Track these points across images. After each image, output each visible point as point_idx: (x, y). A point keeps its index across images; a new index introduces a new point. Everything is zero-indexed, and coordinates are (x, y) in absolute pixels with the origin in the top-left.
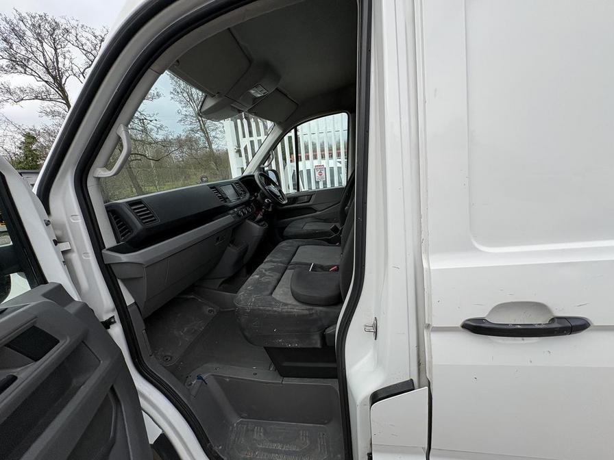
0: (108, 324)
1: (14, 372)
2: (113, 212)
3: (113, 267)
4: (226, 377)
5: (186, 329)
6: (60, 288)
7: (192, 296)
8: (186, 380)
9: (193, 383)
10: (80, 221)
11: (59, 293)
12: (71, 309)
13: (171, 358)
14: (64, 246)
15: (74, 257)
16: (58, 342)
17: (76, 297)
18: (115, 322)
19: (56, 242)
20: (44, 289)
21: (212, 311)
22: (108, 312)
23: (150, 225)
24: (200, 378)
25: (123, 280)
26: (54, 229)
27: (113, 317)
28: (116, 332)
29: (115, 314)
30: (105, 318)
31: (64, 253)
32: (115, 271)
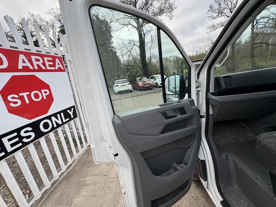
0: (202, 117)
1: (177, 115)
2: (217, 80)
3: (209, 100)
4: (239, 166)
5: (232, 136)
6: (193, 101)
7: (245, 125)
8: (220, 153)
9: (223, 156)
10: (205, 82)
11: (192, 102)
12: (193, 107)
13: (220, 142)
14: (199, 89)
15: (200, 93)
16: (186, 113)
17: (196, 105)
18: (204, 117)
19: (197, 88)
20: (190, 99)
21: (252, 137)
22: (203, 113)
23: (228, 87)
24: (227, 156)
25: (212, 105)
26: (198, 83)
27: (204, 115)
28: (204, 120)
29: (205, 115)
30: (202, 115)
31: (198, 91)
32: (209, 101)
